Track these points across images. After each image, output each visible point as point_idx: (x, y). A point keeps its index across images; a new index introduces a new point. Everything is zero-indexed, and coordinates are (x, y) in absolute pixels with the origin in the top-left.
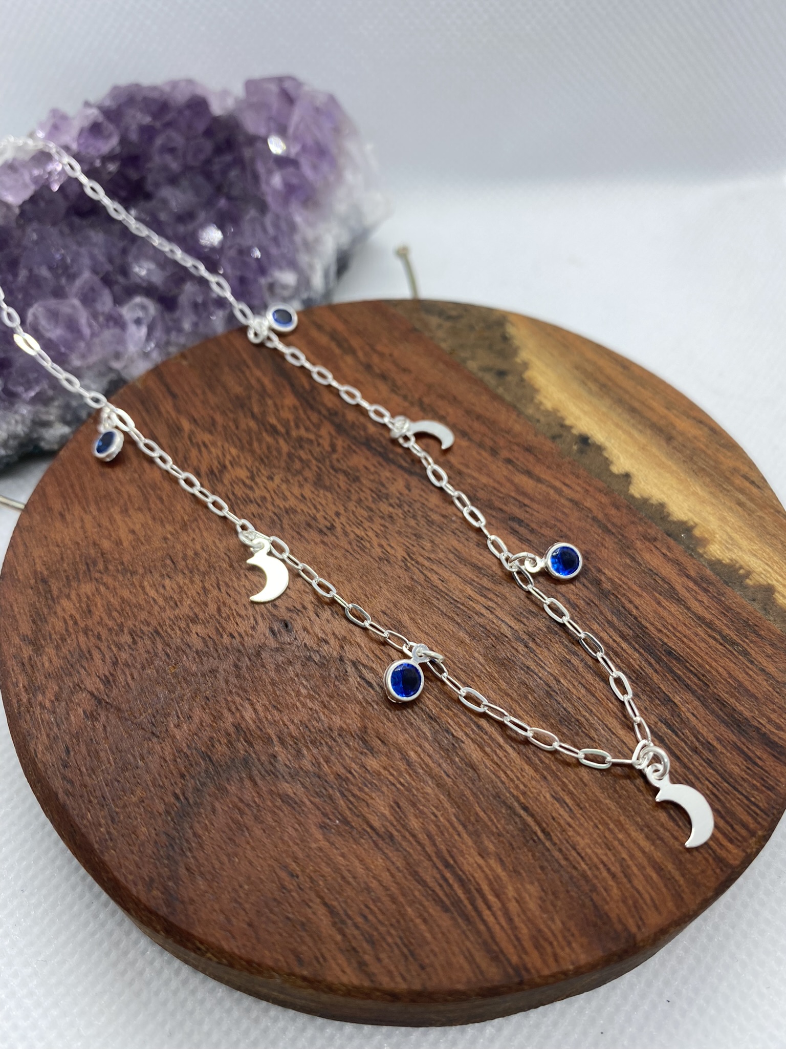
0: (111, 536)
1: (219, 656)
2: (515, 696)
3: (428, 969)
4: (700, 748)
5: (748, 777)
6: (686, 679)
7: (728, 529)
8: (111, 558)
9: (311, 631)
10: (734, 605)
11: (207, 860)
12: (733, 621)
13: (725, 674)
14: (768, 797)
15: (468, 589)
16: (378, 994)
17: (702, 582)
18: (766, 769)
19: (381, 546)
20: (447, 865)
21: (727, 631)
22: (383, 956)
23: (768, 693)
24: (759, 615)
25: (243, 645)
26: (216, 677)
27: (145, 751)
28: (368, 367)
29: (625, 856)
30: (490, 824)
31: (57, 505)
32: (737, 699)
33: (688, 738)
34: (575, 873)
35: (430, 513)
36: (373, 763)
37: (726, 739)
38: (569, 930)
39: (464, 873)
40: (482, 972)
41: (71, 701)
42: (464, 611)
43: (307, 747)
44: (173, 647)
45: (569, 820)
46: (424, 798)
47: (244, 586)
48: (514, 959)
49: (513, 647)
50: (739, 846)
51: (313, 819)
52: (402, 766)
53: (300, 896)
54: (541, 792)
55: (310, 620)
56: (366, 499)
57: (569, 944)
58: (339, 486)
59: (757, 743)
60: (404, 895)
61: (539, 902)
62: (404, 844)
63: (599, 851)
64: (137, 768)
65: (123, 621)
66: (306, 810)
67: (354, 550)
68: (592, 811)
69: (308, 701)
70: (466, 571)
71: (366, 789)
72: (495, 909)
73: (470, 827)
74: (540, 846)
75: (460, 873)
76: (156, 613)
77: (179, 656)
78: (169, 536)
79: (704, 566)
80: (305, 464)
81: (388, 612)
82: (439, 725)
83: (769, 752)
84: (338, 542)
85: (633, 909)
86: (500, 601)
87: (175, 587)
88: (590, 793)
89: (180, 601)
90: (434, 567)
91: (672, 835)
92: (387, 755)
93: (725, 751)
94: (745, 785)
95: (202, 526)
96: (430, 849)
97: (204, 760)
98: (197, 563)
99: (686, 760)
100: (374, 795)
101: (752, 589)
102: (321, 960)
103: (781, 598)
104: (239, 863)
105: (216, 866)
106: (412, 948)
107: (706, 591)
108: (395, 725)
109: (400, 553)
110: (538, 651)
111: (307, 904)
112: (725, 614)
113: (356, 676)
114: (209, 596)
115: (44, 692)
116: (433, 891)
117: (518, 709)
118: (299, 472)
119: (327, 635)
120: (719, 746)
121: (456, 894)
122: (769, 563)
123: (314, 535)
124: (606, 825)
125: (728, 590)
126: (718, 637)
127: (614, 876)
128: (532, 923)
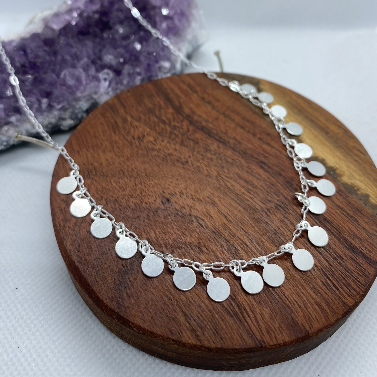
0: (98, 161)
1: (141, 211)
2: (261, 233)
3: (223, 340)
4: (337, 258)
5: (356, 271)
6: (332, 230)
7: (351, 171)
8: (98, 170)
9: (178, 203)
10: (352, 201)
11: (135, 291)
12: (351, 208)
13: (347, 228)
15: (243, 189)
16: (203, 348)
18: (364, 268)
19: (207, 170)
21: (349, 212)
22: (206, 333)
23: (366, 237)
24: (362, 206)
25: (151, 207)
26: (140, 219)
27: (110, 247)
28: (203, 99)
29: (305, 300)
31: (76, 148)
32: (353, 239)
33: (332, 254)
35: (227, 158)
36: (203, 257)
37: (348, 255)
38: (282, 328)
39: (239, 302)
40: (245, 342)
41: (81, 226)
42: (241, 199)
43: (176, 249)
44: (123, 206)
47: (151, 184)
48: (259, 338)
49: (261, 214)
50: (352, 298)
53: (172, 308)
55: (178, 198)
56: (201, 151)
58: (190, 146)
59: (361, 257)
60: (214, 310)
61: (269, 315)
64: (107, 253)
65: (103, 195)
67: (196, 171)
68: (292, 280)
69: (177, 231)
70: (242, 182)
72: (251, 317)
74: (270, 293)
75: (238, 302)
76: (116, 193)
77: (125, 210)
78: (122, 162)
79: (340, 185)
80: (177, 136)
81: (210, 197)
82: (230, 243)
83: (366, 262)
84: (189, 168)
85: (308, 321)
86: (256, 195)
87: (124, 182)
89: (126, 188)
90: (229, 180)
91: (325, 292)
92: (208, 254)
94: (355, 274)
95: (135, 159)
98: (133, 173)
99: (331, 262)
101: (360, 195)
102: (180, 333)
103: (372, 200)
104: (148, 293)
105: (139, 294)
106: (217, 331)
108: (212, 243)
109: (215, 174)
110: (271, 216)
111: (175, 311)
112: (348, 205)
113: (196, 222)
114: (137, 187)
115: (70, 222)
116: (227, 309)
117: (262, 239)
118: (174, 139)
119: (184, 205)
120: (344, 258)
121: (235, 310)
122: (367, 185)
123: (180, 165)
124: (297, 286)
125: (350, 195)
126: (345, 214)
127: (300, 307)
128: (267, 324)
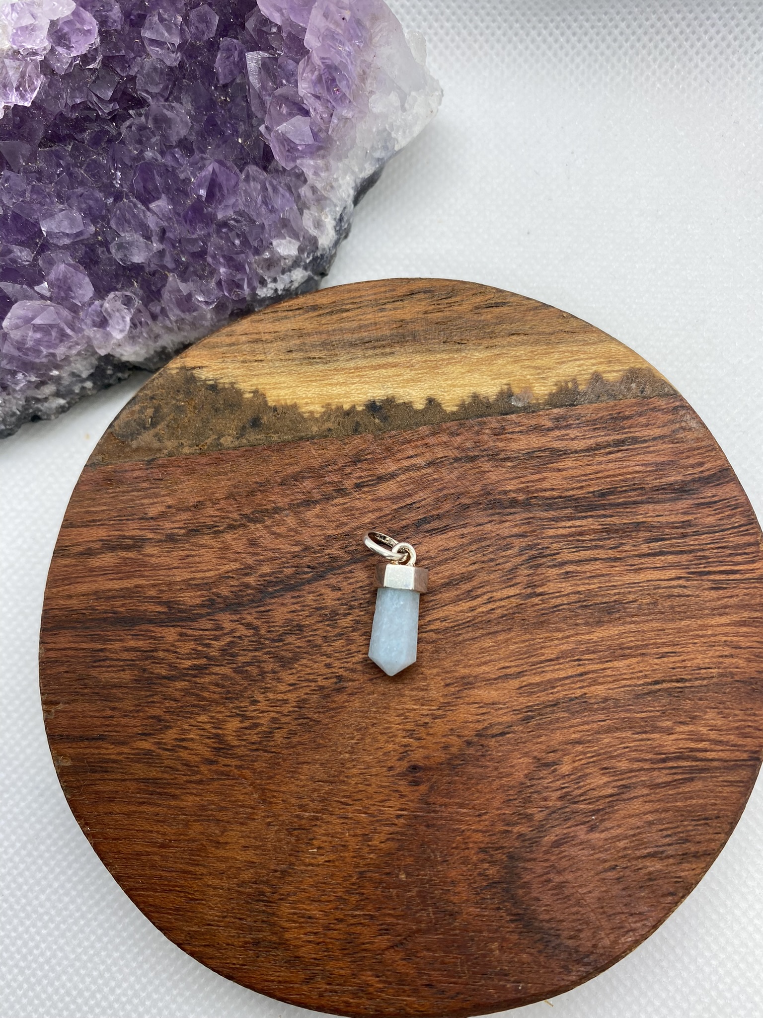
0: (239, 868)
2: (572, 632)
3: (721, 815)
4: (683, 531)
5: (721, 515)
6: (630, 500)
8: (264, 878)
10: (594, 415)
11: (571, 922)
12: (605, 428)
13: (641, 468)
14: (742, 513)
15: (464, 604)
17: (560, 423)
18: (722, 498)
20: (664, 761)
21: (610, 439)
22: (698, 838)
23: (674, 450)
24: (612, 404)
25: (413, 811)
29: (725, 639)
30: (652, 714)
32: (665, 476)
33: (672, 534)
34: (715, 680)
36: (565, 769)
37: (687, 508)
38: (748, 709)
39: (674, 753)
40: (742, 782)
41: (389, 966)
42: (482, 622)
43: (527, 808)
44: (383, 866)
45: (680, 658)
46: (610, 747)
47: (356, 783)
48: (745, 756)
51: (581, 833)
52: (579, 748)
53: (631, 871)
54: (651, 664)
55: (420, 747)
57: (755, 715)
58: (299, 647)
59: (702, 488)
60: (667, 802)
61: (720, 716)
62: (634, 780)
63: (711, 654)
66: (572, 834)
68: (683, 638)
70: (446, 595)
71: (582, 784)
72: (709, 748)
73: (648, 729)
74: (687, 690)
75: (673, 755)
76: (343, 865)
77: (395, 866)
79: (547, 410)
80: (257, 662)
82: (563, 703)
83: (714, 486)
84: (358, 683)
85: (758, 659)
86: (488, 588)
88: (671, 631)
89: (342, 841)
91: (729, 597)
92: (565, 755)
93: (695, 516)
94: (725, 521)
96: (647, 766)
97: (495, 887)
99: (686, 548)
100: (588, 781)
101: (589, 390)
102: (680, 879)
103: (609, 375)
104: (585, 900)
105: (579, 917)
106: (703, 817)
107: (568, 427)
108: (546, 735)
110: (547, 590)
111: (637, 869)
112: (597, 429)
113: (490, 740)
115: (369, 985)
116: (676, 780)
117: (583, 637)
118: (263, 673)
119: (442, 742)
120: (690, 517)
121: (686, 767)
122: (576, 357)
123: (339, 698)
124: (698, 636)
125: (579, 410)
126: (611, 449)
127: (732, 656)
128: (731, 730)
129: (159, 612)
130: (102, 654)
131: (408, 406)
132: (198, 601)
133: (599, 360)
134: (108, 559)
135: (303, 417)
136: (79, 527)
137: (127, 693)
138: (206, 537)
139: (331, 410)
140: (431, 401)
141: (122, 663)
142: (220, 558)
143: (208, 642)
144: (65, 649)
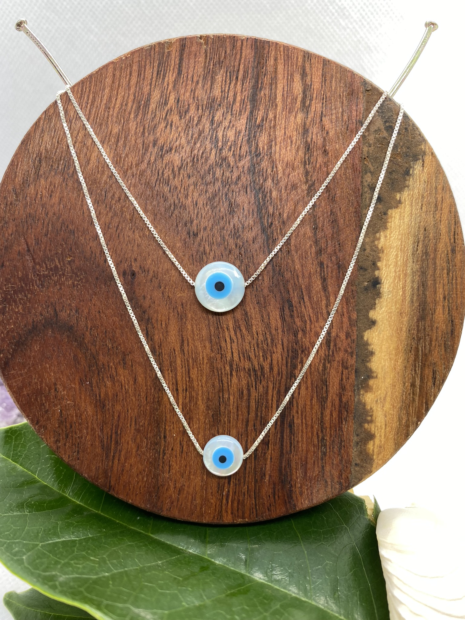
2: (205, 388)
4: (259, 473)
5: (265, 499)
7: (389, 393)
9: (142, 287)
10: (346, 429)
12: (336, 436)
13: (304, 453)
17: (343, 407)
18: (277, 502)
21: (328, 438)
24: (351, 443)
32: (297, 468)
33: (258, 465)
34: (162, 474)
37: (274, 478)
42: (219, 333)
45: (178, 455)
46: (130, 401)
48: (112, 483)
49: (224, 367)
50: (233, 517)
51: (80, 374)
55: (146, 281)
56: (227, 230)
57: (136, 494)
58: (220, 210)
62: (107, 412)
63: (178, 475)
66: (80, 368)
71: (110, 379)
72: (120, 462)
73: (137, 426)
74: (158, 455)
75: (119, 439)
80: (214, 180)
83: (285, 497)
84: (192, 247)
92: (129, 371)
93: (267, 483)
94: (261, 501)
96: (115, 422)
97: (55, 314)
99: (247, 472)
101: (363, 430)
103: (372, 445)
107: (340, 412)
110: (234, 377)
113: (145, 325)
116: (103, 438)
117: (200, 395)
120: (267, 479)
122: (387, 425)
123: (184, 232)
126: (321, 437)
129: (257, 119)
130: (235, 78)
131: (373, 306)
132: (260, 145)
133: (383, 440)
134: (298, 87)
135: (377, 232)
136: (323, 69)
137: (206, 92)
138: (303, 155)
139: (379, 253)
140: (373, 323)
141: (226, 91)
142: (287, 164)
143: (233, 149)
144: (241, 53)
